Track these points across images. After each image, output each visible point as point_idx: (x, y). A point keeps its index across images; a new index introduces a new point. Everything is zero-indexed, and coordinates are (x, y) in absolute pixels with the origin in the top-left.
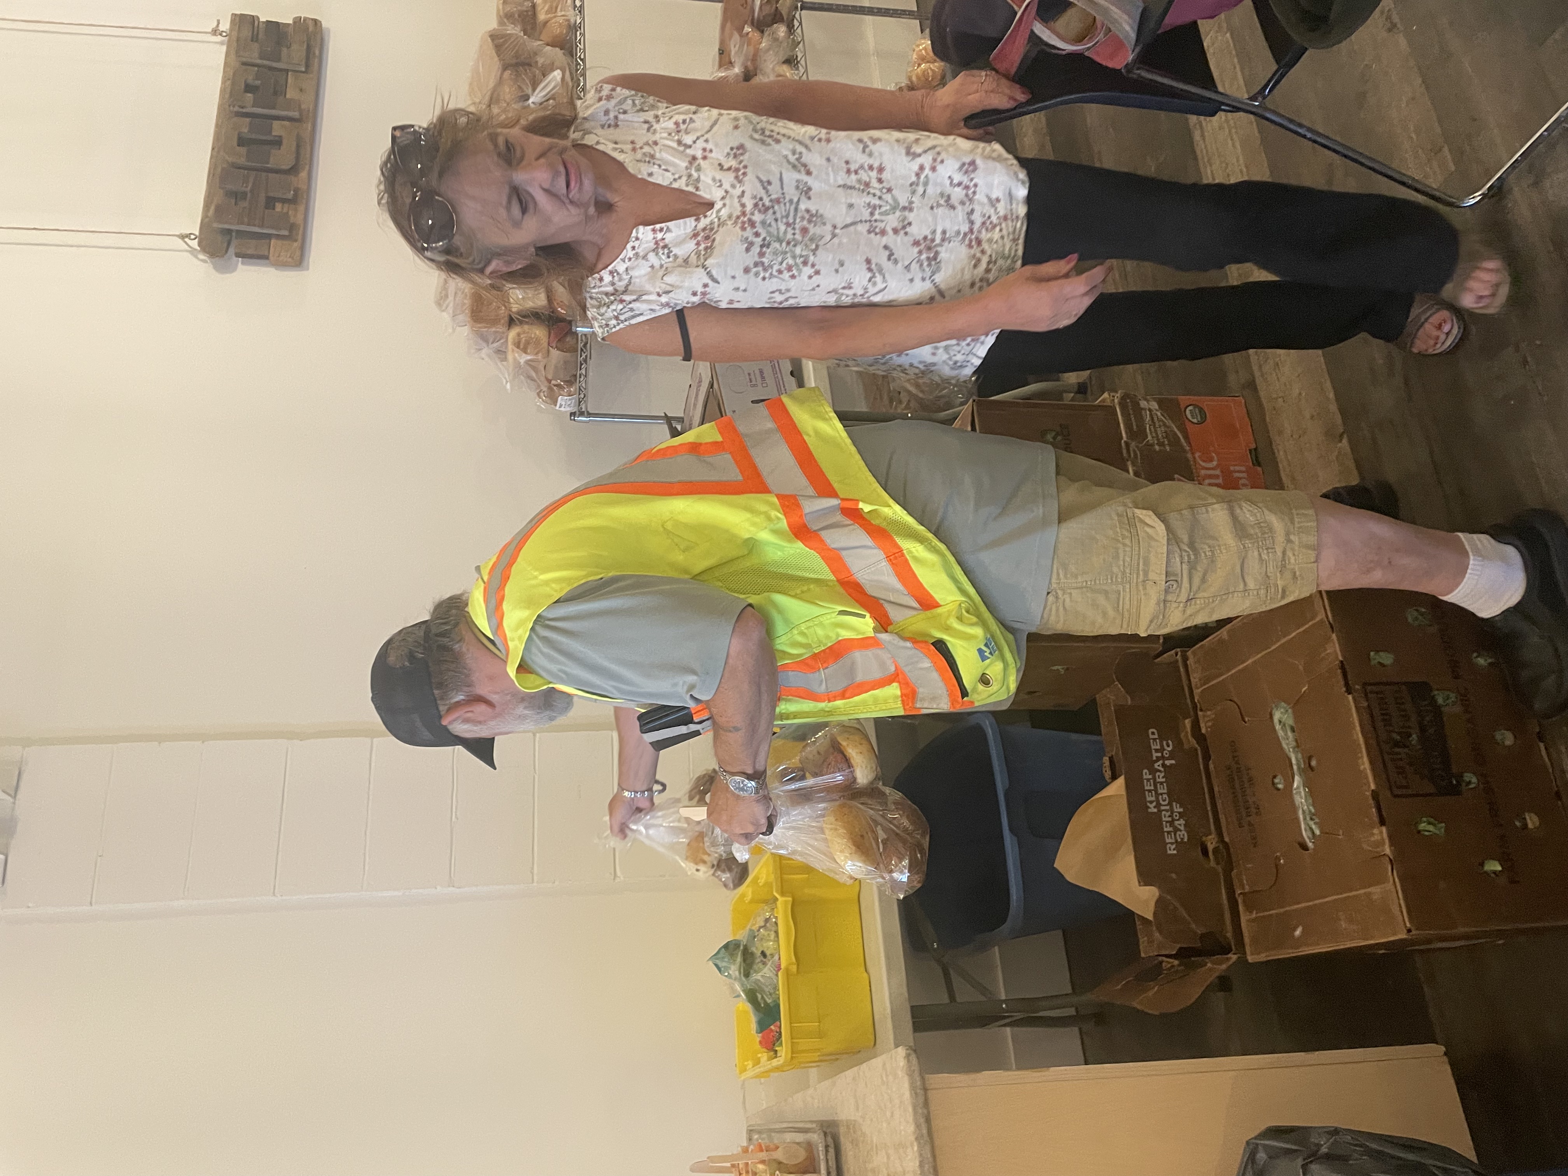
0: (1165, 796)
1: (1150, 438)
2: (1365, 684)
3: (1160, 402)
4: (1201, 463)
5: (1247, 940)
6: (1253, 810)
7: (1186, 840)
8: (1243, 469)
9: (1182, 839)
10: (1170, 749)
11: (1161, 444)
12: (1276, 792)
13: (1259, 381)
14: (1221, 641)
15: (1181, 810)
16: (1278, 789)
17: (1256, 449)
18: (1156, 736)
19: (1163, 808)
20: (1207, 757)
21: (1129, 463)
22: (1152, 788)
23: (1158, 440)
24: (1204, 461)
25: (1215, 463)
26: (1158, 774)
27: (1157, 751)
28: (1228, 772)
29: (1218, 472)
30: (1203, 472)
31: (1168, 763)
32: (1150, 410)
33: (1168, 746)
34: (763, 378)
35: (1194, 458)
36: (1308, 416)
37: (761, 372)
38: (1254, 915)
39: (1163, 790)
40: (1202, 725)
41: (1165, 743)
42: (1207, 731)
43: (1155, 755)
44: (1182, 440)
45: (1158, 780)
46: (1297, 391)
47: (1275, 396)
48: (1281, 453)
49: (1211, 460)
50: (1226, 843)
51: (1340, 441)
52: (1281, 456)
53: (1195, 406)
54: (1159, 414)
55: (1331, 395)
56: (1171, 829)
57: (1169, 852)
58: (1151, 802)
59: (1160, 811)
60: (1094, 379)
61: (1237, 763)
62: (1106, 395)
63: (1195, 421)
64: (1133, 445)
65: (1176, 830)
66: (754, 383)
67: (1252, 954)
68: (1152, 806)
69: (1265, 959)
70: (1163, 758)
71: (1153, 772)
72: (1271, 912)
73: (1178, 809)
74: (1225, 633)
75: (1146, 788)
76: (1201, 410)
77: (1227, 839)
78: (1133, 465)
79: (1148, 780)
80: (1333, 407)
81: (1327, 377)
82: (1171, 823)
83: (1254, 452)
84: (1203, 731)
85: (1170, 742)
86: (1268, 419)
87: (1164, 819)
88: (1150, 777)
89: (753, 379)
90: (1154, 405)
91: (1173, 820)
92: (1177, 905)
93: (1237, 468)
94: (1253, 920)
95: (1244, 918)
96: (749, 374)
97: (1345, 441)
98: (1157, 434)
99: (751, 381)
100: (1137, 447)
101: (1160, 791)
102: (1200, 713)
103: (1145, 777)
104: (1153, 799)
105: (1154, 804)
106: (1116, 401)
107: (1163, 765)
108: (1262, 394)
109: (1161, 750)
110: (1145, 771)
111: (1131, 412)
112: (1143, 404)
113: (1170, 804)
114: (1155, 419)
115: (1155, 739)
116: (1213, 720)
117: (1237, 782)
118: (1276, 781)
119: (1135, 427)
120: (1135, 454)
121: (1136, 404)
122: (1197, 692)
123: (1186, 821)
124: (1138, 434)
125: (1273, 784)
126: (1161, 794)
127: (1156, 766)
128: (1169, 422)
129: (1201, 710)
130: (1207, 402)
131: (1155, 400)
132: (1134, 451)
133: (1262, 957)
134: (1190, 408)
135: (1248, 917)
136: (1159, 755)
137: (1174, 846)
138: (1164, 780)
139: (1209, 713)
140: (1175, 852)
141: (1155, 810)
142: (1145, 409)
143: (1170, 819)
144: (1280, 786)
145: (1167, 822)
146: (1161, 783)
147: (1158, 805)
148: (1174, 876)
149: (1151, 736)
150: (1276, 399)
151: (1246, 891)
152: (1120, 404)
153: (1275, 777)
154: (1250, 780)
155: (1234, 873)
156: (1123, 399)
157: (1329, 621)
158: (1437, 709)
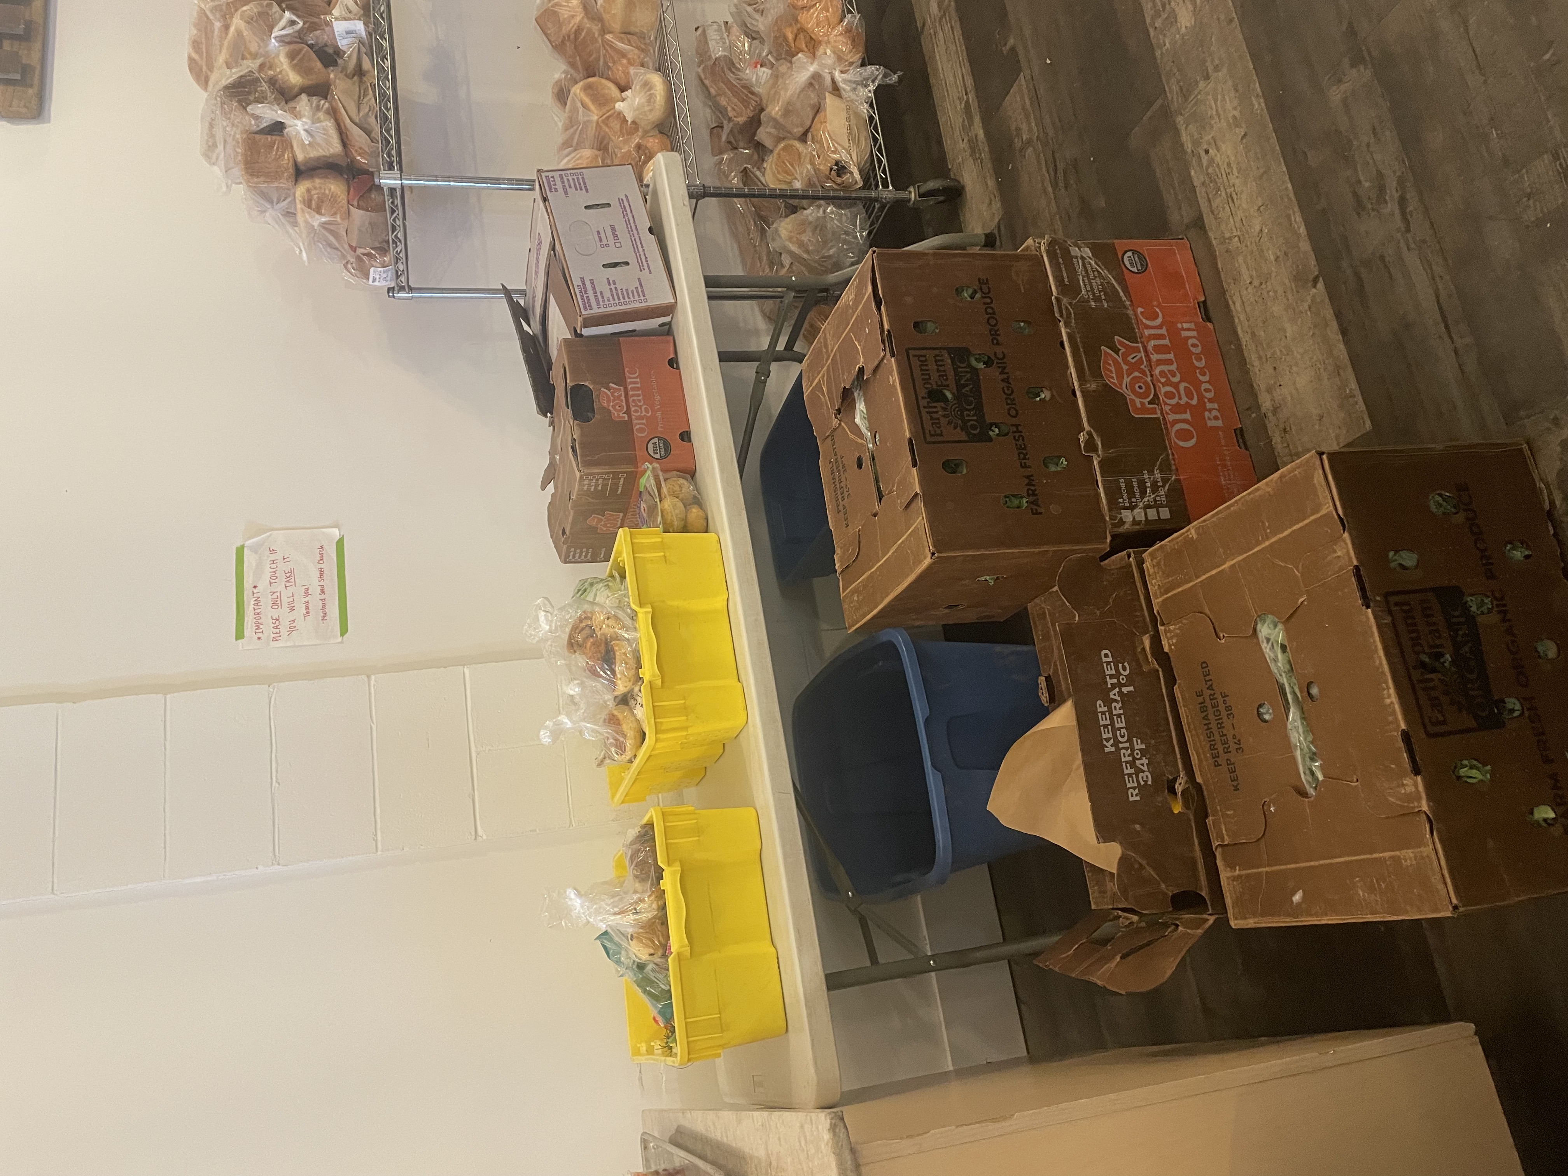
0: (1123, 731)
1: (1084, 292)
2: (1386, 595)
3: (1094, 248)
4: (1144, 321)
5: (1229, 901)
6: (1233, 747)
7: (1150, 782)
8: (1192, 326)
9: (1146, 782)
10: (1127, 672)
11: (1097, 299)
12: (1263, 724)
13: (1208, 219)
14: (1189, 542)
15: (1143, 746)
16: (1265, 721)
17: (1204, 302)
18: (1110, 659)
19: (1121, 746)
20: (1171, 681)
21: (1062, 324)
22: (1108, 722)
23: (1094, 294)
24: (1147, 319)
25: (1159, 320)
26: (1114, 704)
27: (1111, 677)
28: (1201, 699)
29: (1163, 331)
30: (1147, 332)
31: (1125, 690)
32: (1082, 258)
33: (1125, 669)
34: (615, 236)
35: (1136, 315)
36: (1272, 258)
37: (613, 229)
38: (1237, 872)
39: (1120, 724)
40: (1164, 642)
41: (1120, 665)
42: (1170, 649)
43: (1110, 681)
44: (1122, 294)
45: (1115, 712)
46: (1258, 228)
47: (1227, 235)
48: (1238, 304)
49: (1157, 317)
50: (1199, 784)
51: (1315, 286)
52: (1237, 307)
53: (1134, 252)
54: (1093, 263)
55: (1302, 230)
56: (1132, 771)
57: (1131, 799)
58: (1108, 740)
59: (1118, 749)
60: (1002, 228)
61: (1210, 688)
62: (1030, 241)
63: (1135, 270)
64: (1065, 301)
65: (1138, 771)
66: (604, 242)
67: (1236, 919)
68: (1108, 745)
69: (1254, 926)
70: (1120, 685)
71: (1108, 702)
72: (1260, 870)
73: (1139, 745)
74: (1193, 531)
75: (1102, 723)
76: (1142, 257)
77: (1199, 780)
78: (1067, 325)
79: (1103, 713)
80: (1305, 246)
81: (1296, 209)
82: (1132, 764)
83: (1204, 306)
84: (1166, 649)
85: (1126, 664)
86: (1220, 266)
87: (1123, 759)
88: (1106, 709)
89: (604, 239)
90: (1087, 252)
91: (1135, 759)
92: (1144, 863)
93: (1185, 326)
94: (1234, 879)
95: (1225, 874)
96: (598, 232)
97: (1321, 285)
98: (1091, 287)
99: (601, 241)
100: (1070, 304)
101: (1117, 726)
102: (1161, 628)
103: (1099, 710)
104: (1110, 735)
105: (1112, 741)
106: (1043, 248)
107: (1120, 693)
108: (1211, 235)
109: (1118, 674)
110: (1099, 702)
111: (1061, 260)
112: (1075, 251)
113: (1129, 740)
114: (1089, 269)
115: (1108, 663)
116: (1177, 635)
117: (1210, 711)
118: (1261, 710)
119: (1066, 280)
120: (1069, 313)
121: (1066, 252)
122: (1156, 602)
123: (1149, 759)
124: (1069, 288)
125: (1259, 715)
126: (1119, 729)
127: (1111, 694)
128: (1104, 272)
129: (1163, 624)
130: (1146, 246)
131: (1087, 245)
132: (1067, 308)
133: (1250, 923)
134: (1129, 254)
135: (1229, 874)
136: (1115, 681)
137: (1137, 791)
138: (1121, 711)
139: (1172, 627)
140: (1138, 798)
141: (1113, 749)
142: (1076, 257)
143: (1130, 759)
144: (1267, 717)
145: (1127, 762)
146: (1119, 716)
147: (1116, 743)
148: (1138, 827)
149: (1104, 660)
150: (1230, 238)
151: (1226, 843)
152: (1048, 252)
153: (1260, 706)
154: (1228, 708)
155: (1210, 821)
156: (1051, 244)
157: (1339, 515)
158: (1471, 620)
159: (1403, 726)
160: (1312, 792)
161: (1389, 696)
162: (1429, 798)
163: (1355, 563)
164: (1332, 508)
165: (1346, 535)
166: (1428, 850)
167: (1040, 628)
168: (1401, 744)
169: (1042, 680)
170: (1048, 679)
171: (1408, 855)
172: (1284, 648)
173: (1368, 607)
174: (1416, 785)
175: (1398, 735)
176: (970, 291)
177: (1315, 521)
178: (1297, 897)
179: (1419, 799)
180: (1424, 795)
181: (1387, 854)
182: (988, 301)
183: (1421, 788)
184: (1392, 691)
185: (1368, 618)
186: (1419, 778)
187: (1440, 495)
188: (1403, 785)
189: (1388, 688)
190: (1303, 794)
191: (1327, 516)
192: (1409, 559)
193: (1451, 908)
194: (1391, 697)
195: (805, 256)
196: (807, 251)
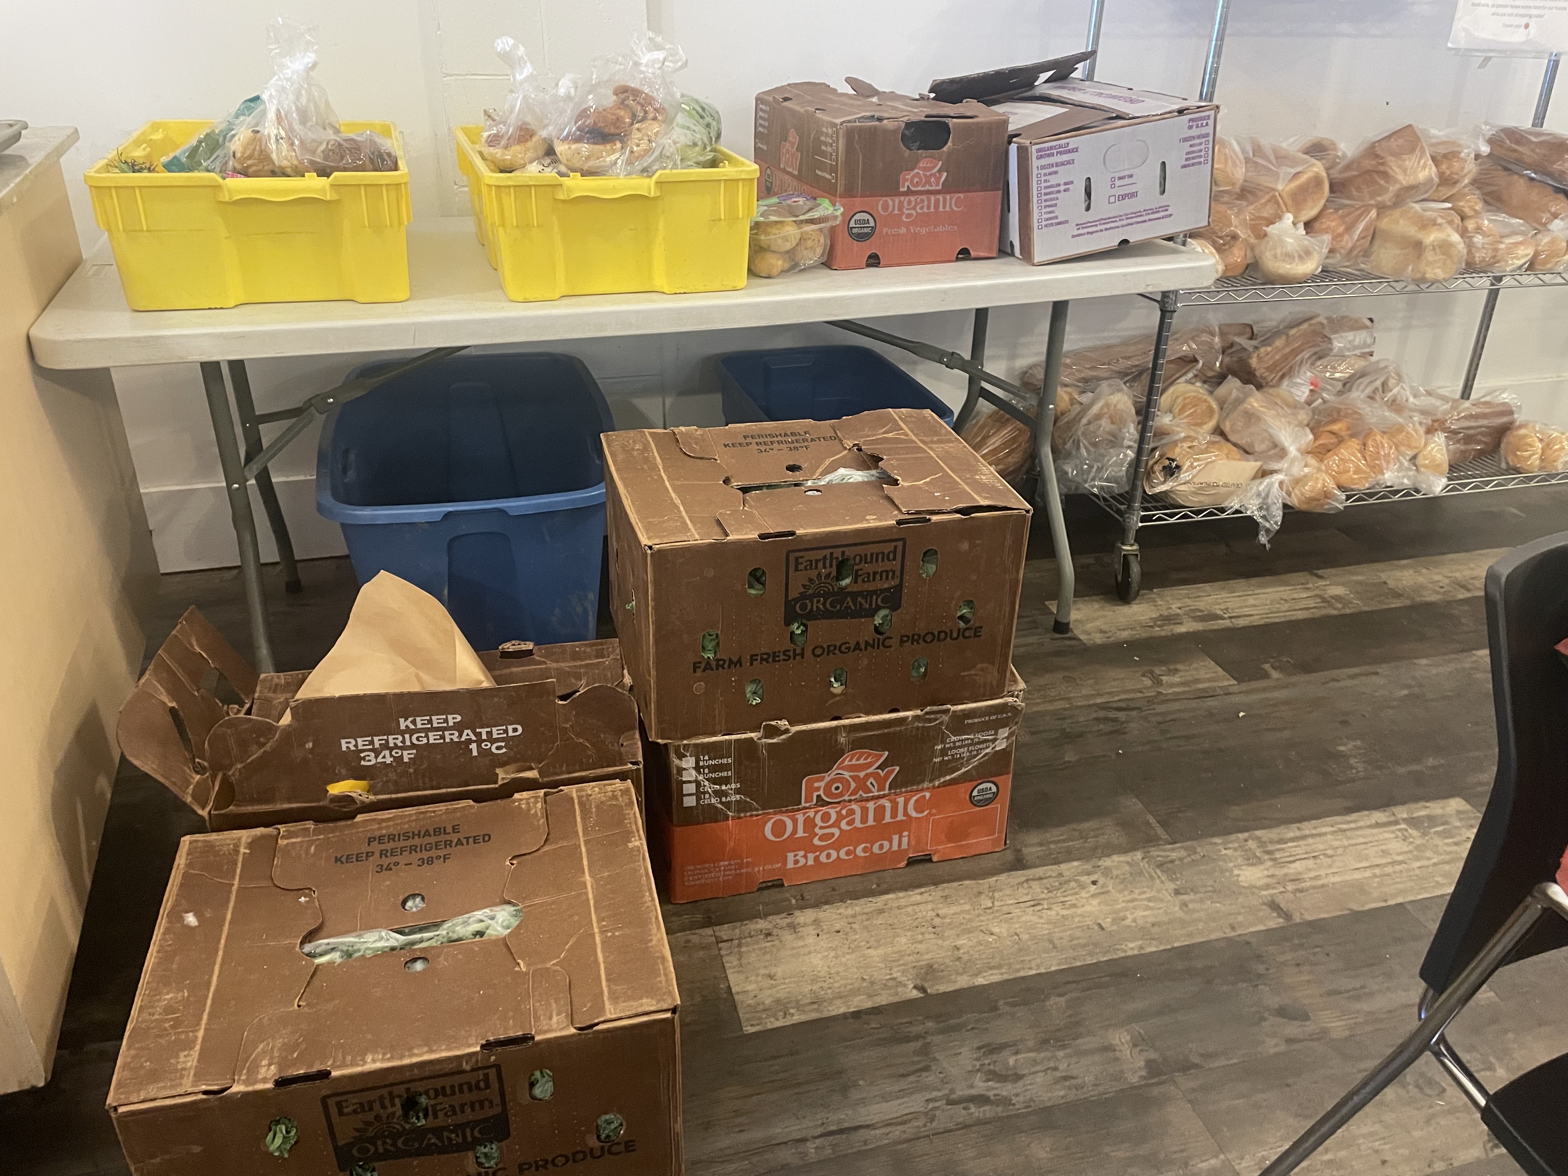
0: (425, 741)
1: (953, 738)
2: (497, 1066)
3: (1005, 753)
4: (915, 798)
5: (213, 837)
6: (385, 861)
7: (363, 763)
8: (904, 846)
9: (364, 758)
10: (494, 750)
11: (944, 752)
12: (401, 898)
13: (1019, 876)
14: (627, 836)
15: (406, 760)
16: (404, 903)
17: (930, 860)
18: (511, 734)
19: (407, 736)
20: (479, 797)
21: (919, 712)
22: (435, 725)
23: (950, 749)
24: (916, 801)
25: (914, 814)
26: (457, 734)
27: (489, 734)
28: (449, 829)
29: (900, 817)
30: (901, 800)
31: (473, 746)
32: (994, 740)
33: (498, 748)
34: (1123, 197)
35: (922, 790)
36: (959, 943)
37: (1133, 195)
38: (243, 850)
39: (433, 738)
40: (525, 795)
41: (503, 744)
42: (514, 801)
43: (484, 731)
44: (948, 778)
45: (447, 733)
46: (996, 930)
47: (996, 895)
48: (918, 897)
49: (917, 810)
50: (355, 817)
51: (915, 987)
52: (915, 896)
53: (995, 795)
54: (987, 751)
55: (980, 981)
56: (377, 746)
57: (343, 742)
58: (414, 722)
59: (402, 733)
60: (1073, 642)
61: (459, 842)
62: (1022, 685)
63: (975, 793)
64: (946, 718)
65: (377, 753)
66: (1118, 183)
67: (191, 843)
68: (408, 723)
69: (176, 863)
70: (479, 741)
71: (459, 727)
72: (237, 878)
73: (407, 756)
74: (637, 843)
75: (434, 718)
76: (989, 801)
77: (359, 818)
78: (916, 718)
79: (446, 721)
80: (963, 982)
81: (1006, 977)
82: (385, 746)
83: (927, 859)
84: (517, 796)
85: (504, 750)
86: (967, 882)
87: (391, 737)
88: (451, 724)
89: (1122, 182)
90: (1001, 745)
91: (391, 750)
92: (268, 748)
93: (905, 840)
94: (237, 846)
95: (245, 835)
96: (1131, 176)
97: (915, 994)
98: (960, 747)
99: (1120, 178)
100: (941, 723)
101: (430, 734)
102: (542, 792)
103: (450, 717)
104: (419, 726)
105: (412, 727)
106: (1010, 699)
107: (470, 741)
108: (1003, 877)
109: (493, 741)
110: (459, 718)
111: (993, 717)
112: (1004, 733)
113: (413, 746)
114: (981, 746)
115: (506, 731)
116: (529, 810)
117: (433, 840)
118: (418, 900)
119: (970, 721)
120: (930, 721)
121: (1004, 724)
122: (572, 790)
123: (391, 764)
124: (960, 723)
125: (414, 896)
126: (427, 736)
127: (469, 732)
128: (975, 762)
129: (546, 794)
130: (1001, 809)
131: (1009, 746)
132: (936, 719)
133: (181, 860)
134: (994, 789)
135: (243, 840)
136: (484, 737)
137: (353, 748)
138: (448, 740)
139: (539, 805)
140: (344, 749)
141: (403, 727)
142: (996, 734)
143: (391, 745)
144: (409, 904)
145: (387, 741)
146: (443, 737)
147: (411, 732)
148: (310, 745)
149: (510, 728)
150: (992, 898)
151: (280, 841)
152: (1005, 705)
153: (423, 899)
154: (430, 861)
155: (310, 825)
156: (1014, 709)
157: (598, 1024)
158: (471, 1146)
159: (335, 1074)
160: (308, 948)
161: (374, 1061)
162: (246, 1095)
163: (537, 1038)
164: (609, 1016)
165: (573, 1031)
166: (187, 1085)
167: (588, 650)
168: (316, 1067)
169: (530, 646)
170: (530, 652)
171: (190, 1060)
172: (481, 934)
173: (482, 1046)
174: (265, 1080)
175: (327, 1065)
176: (969, 616)
177: (602, 993)
178: (191, 919)
179: (246, 1083)
180: (250, 1089)
181: (201, 1034)
182: (955, 635)
183: (260, 1087)
184: (378, 1065)
185: (470, 1046)
186: (270, 1085)
187: (621, 1125)
188: (270, 1065)
189: (383, 1060)
190: (310, 937)
191: (602, 1010)
192: (544, 1089)
193: (114, 1104)
194: (373, 1063)
195: (1084, 421)
196: (1089, 423)
